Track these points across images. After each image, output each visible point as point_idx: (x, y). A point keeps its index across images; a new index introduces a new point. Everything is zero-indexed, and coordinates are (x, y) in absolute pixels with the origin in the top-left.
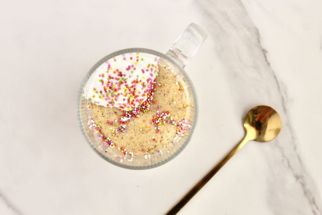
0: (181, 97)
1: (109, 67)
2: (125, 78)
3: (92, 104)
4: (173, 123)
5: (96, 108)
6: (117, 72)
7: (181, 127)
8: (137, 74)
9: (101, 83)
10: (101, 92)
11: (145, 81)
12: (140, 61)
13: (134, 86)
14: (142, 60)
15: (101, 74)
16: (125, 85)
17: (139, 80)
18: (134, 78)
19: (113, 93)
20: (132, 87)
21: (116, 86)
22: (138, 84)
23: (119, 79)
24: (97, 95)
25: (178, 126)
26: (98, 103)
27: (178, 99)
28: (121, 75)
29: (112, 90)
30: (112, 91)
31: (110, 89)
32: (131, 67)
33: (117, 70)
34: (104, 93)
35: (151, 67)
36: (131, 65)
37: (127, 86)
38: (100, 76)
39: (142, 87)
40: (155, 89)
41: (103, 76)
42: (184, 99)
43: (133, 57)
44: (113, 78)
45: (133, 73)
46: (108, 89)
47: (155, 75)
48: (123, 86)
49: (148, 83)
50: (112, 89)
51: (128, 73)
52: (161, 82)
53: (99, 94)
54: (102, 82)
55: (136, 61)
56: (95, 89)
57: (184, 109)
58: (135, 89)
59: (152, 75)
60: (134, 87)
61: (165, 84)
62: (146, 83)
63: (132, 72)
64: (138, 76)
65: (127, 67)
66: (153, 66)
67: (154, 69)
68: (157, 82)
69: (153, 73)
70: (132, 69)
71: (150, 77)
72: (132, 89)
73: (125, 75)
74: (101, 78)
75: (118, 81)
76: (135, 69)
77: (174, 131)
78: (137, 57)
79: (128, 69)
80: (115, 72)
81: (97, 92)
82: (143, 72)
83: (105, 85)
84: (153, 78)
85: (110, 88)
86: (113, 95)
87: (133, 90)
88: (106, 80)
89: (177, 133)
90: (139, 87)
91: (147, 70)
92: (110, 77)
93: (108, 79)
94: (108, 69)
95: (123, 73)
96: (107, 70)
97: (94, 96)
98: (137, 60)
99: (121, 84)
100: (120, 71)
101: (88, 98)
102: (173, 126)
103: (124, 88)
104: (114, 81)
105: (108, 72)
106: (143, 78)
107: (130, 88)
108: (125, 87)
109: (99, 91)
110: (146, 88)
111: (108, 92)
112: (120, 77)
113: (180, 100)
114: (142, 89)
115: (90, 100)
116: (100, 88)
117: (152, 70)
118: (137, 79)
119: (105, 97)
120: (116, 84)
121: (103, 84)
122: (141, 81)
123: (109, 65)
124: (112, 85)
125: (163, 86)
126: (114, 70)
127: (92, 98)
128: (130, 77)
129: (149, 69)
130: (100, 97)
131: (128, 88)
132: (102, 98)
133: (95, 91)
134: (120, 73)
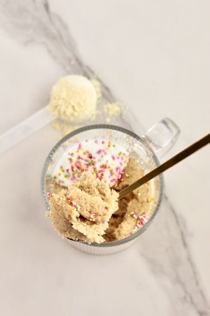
0: (146, 191)
1: (80, 147)
2: (94, 160)
3: (56, 184)
5: (59, 188)
6: (87, 153)
7: (142, 221)
8: (107, 159)
9: (69, 161)
10: (68, 171)
11: (113, 168)
12: (111, 147)
13: (102, 171)
14: (114, 146)
15: (71, 153)
16: (93, 168)
17: (108, 166)
18: (103, 162)
19: (80, 173)
20: (100, 172)
21: (84, 167)
22: (106, 169)
23: (89, 161)
24: (63, 175)
25: (138, 219)
26: (63, 182)
27: (143, 191)
28: (91, 157)
29: (80, 170)
32: (102, 152)
33: (87, 152)
34: (70, 171)
35: (122, 155)
36: (102, 149)
37: (95, 169)
38: (69, 154)
39: (109, 173)
40: (122, 180)
41: (72, 155)
42: (149, 193)
43: (105, 141)
44: (82, 159)
45: (103, 157)
46: (75, 169)
47: (124, 165)
48: (91, 168)
49: (117, 171)
51: (97, 157)
52: (129, 173)
53: (66, 173)
54: (71, 160)
55: (107, 146)
56: (61, 167)
57: (147, 203)
58: (102, 175)
59: (121, 164)
60: (102, 173)
61: (133, 176)
62: (114, 171)
63: (102, 156)
64: (107, 161)
65: (98, 150)
66: (124, 154)
67: (125, 159)
68: (125, 172)
69: (123, 162)
70: (103, 154)
71: (119, 165)
72: (100, 174)
73: (94, 158)
74: (70, 157)
75: (87, 163)
76: (105, 153)
77: (134, 223)
78: (109, 142)
79: (99, 152)
80: (84, 154)
81: (63, 171)
82: (113, 158)
83: (73, 164)
84: (122, 168)
85: (78, 168)
86: (79, 175)
88: (75, 159)
90: (107, 172)
91: (118, 158)
92: (79, 158)
93: (77, 159)
94: (79, 149)
95: (93, 156)
96: (77, 150)
97: (60, 175)
98: (109, 146)
99: (89, 166)
100: (90, 152)
101: (53, 176)
102: (133, 220)
103: (91, 171)
104: (83, 162)
105: (78, 152)
106: (112, 164)
107: (97, 173)
108: (93, 170)
109: (65, 169)
110: (114, 177)
111: (75, 171)
112: (89, 159)
113: (145, 193)
114: (110, 177)
115: (55, 178)
116: (68, 166)
117: (122, 159)
118: (106, 164)
119: (71, 177)
120: (84, 164)
121: (71, 163)
122: (109, 167)
123: (80, 145)
124: (80, 165)
125: (130, 177)
126: (85, 151)
127: (58, 176)
128: (99, 161)
129: (120, 157)
130: (66, 176)
131: (95, 172)
132: (67, 177)
133: (61, 169)
134: (90, 155)
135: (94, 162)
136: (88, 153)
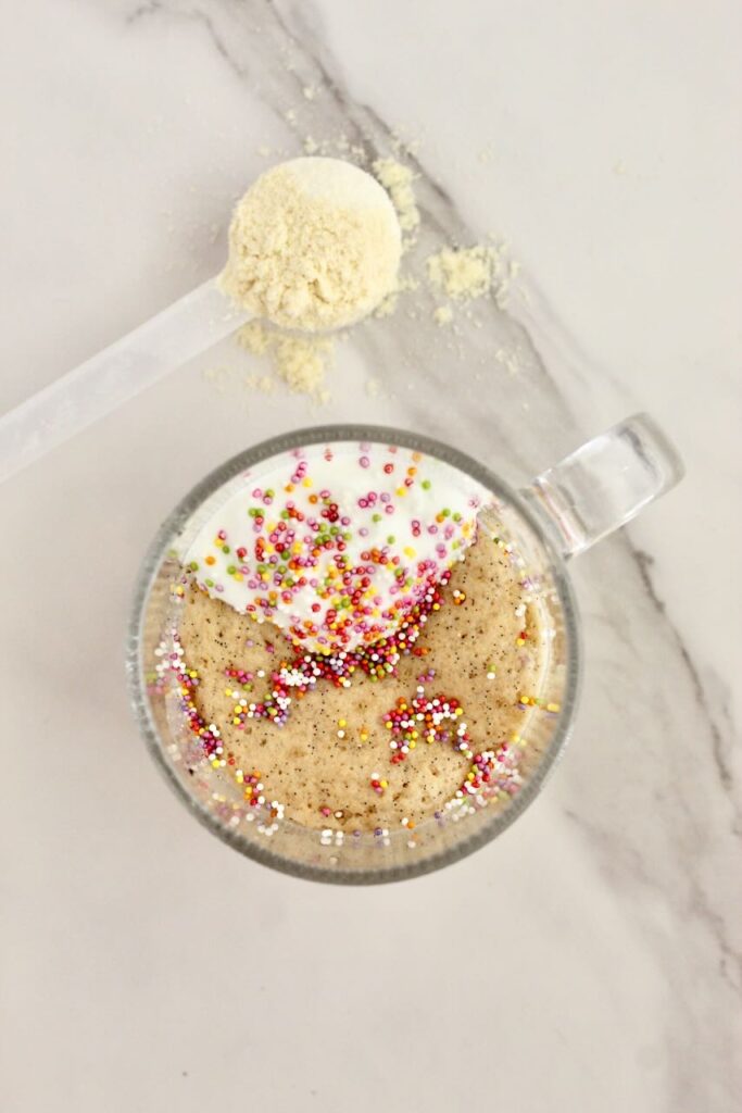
0: (519, 663)
1: (300, 473)
2: (344, 530)
3: (194, 587)
4: (464, 746)
5: (204, 605)
6: (320, 500)
7: (488, 769)
8: (391, 532)
9: (251, 521)
10: (241, 554)
11: (410, 565)
12: (416, 487)
13: (366, 570)
14: (425, 486)
15: (264, 490)
16: (335, 558)
17: (390, 556)
18: (377, 542)
19: (283, 570)
20: (358, 571)
21: (302, 550)
22: (383, 567)
23: (323, 528)
24: (223, 562)
25: (475, 761)
26: (220, 589)
27: (506, 665)
28: (332, 515)
29: (285, 558)
30: (282, 563)
31: (278, 554)
32: (378, 501)
33: (325, 495)
34: (250, 557)
35: (448, 520)
36: (378, 490)
37: (340, 562)
38: (256, 494)
39: (392, 580)
40: (436, 607)
41: (267, 497)
42: (529, 674)
43: (394, 466)
44: (299, 518)
45: (380, 523)
46: (270, 551)
47: (454, 555)
48: (326, 558)
49: (420, 576)
50: (286, 554)
51: (357, 518)
52: (465, 587)
53: (233, 558)
54: (258, 518)
55: (400, 484)
56: (222, 537)
57: (517, 710)
58: (365, 583)
59: (442, 552)
60: (366, 575)
61: (480, 601)
62: (412, 574)
63: (376, 519)
64: (391, 540)
65: (364, 494)
66: (457, 519)
67: (458, 533)
68: (454, 582)
69: (449, 545)
70: (379, 507)
71: (434, 556)
72: (356, 581)
73: (345, 522)
74: (257, 504)
75: (315, 535)
76: (389, 509)
77: (457, 776)
78: (411, 471)
79: (366, 502)
80: (313, 499)
81: (226, 550)
82: (416, 530)
83: (265, 533)
84: (444, 565)
85: (280, 549)
86: (280, 577)
87: (360, 585)
88: (273, 515)
89: (463, 788)
90: (383, 578)
91: (432, 530)
92: (291, 512)
93: (283, 516)
94: (293, 481)
95: (341, 512)
96: (287, 482)
97: (210, 561)
98: (408, 484)
99: (323, 548)
100: (334, 499)
101: (186, 562)
102: (458, 759)
103: (328, 566)
104: (301, 530)
105: (288, 489)
106: (407, 551)
107: (349, 574)
108: (333, 563)
109: (235, 547)
110: (409, 593)
111: (267, 561)
112: (326, 522)
113: (514, 673)
114: (392, 593)
115: (192, 568)
116: (245, 537)
117: (449, 533)
118: (387, 548)
119: (251, 577)
120: (305, 540)
121: (259, 527)
122: (395, 561)
123: (301, 469)
124: (290, 539)
125: (468, 603)
126: (316, 489)
127: (203, 565)
128: (361, 533)
129: (441, 527)
130: (232, 571)
131: (342, 571)
132: (238, 576)
133: (220, 541)
134: (334, 508)
135: (344, 537)
136: (325, 498)
